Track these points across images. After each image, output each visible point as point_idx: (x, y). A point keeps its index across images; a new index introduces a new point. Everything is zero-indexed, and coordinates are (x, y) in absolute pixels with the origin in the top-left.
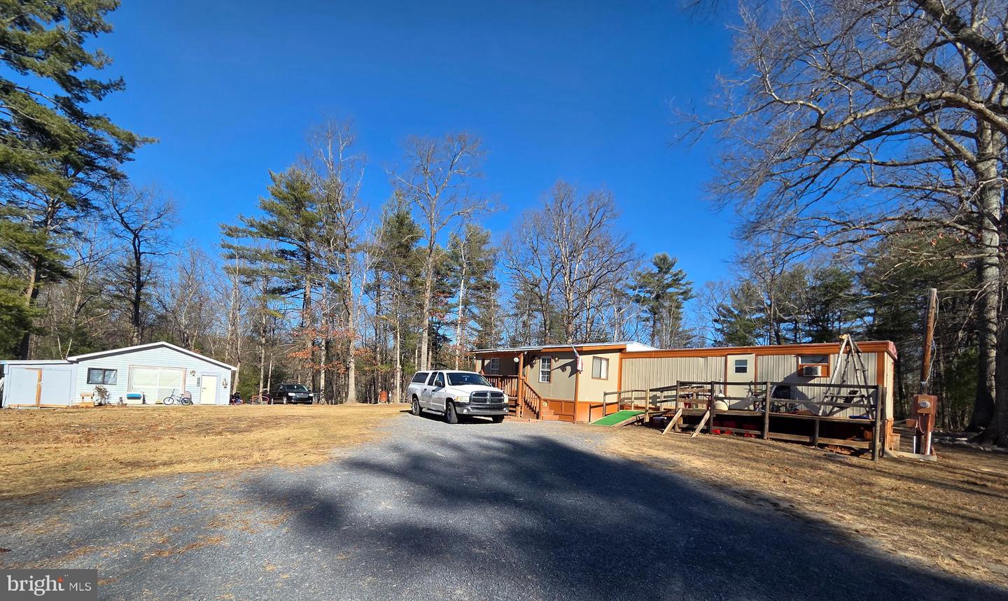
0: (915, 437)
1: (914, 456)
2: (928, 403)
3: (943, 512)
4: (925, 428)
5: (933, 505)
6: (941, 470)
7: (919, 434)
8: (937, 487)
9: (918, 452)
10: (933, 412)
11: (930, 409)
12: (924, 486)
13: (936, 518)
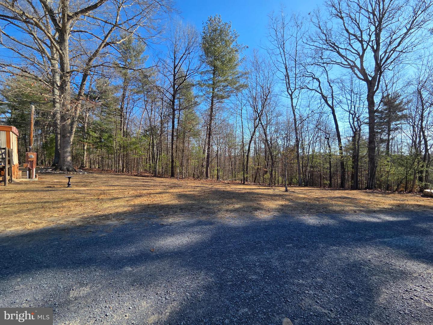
0: (28, 171)
1: (28, 180)
2: (33, 156)
3: (34, 203)
4: (32, 167)
5: (30, 201)
6: (38, 184)
7: (29, 170)
8: (34, 192)
9: (29, 178)
10: (35, 160)
11: (34, 158)
12: (28, 193)
13: (30, 207)
